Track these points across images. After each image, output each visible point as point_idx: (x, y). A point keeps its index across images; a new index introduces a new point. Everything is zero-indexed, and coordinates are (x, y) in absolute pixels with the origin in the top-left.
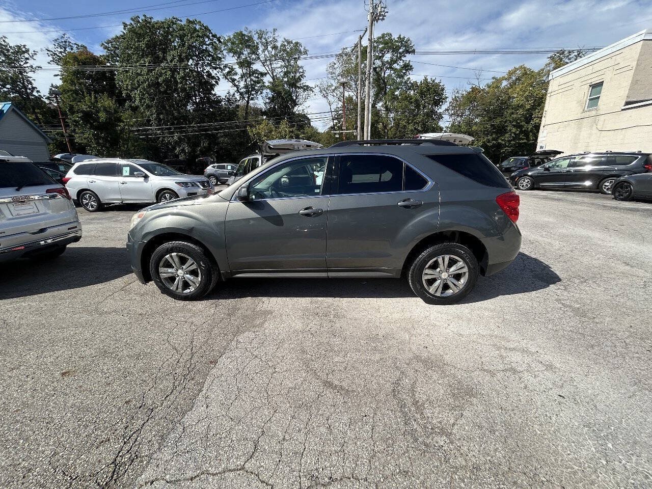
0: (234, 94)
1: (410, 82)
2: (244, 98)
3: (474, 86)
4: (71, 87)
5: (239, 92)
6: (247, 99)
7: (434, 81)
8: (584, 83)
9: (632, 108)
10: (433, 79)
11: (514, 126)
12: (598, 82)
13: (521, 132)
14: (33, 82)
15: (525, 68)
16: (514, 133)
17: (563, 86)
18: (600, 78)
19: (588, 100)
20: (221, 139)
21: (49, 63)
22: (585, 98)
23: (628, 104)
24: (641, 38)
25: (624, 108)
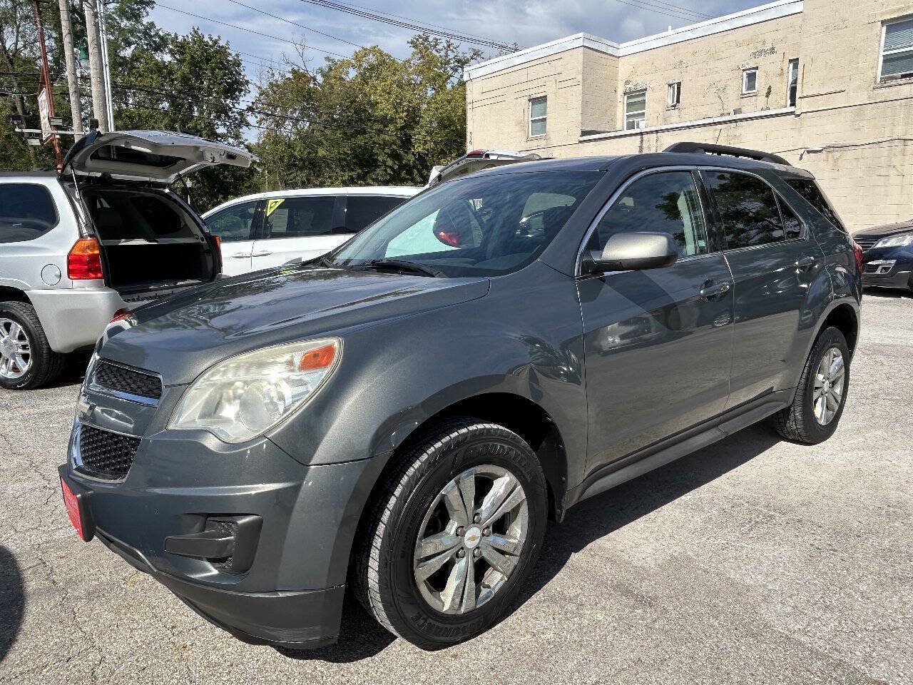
1: (157, 34)
3: (296, 68)
7: (216, 42)
8: (520, 94)
9: (590, 141)
10: (215, 38)
11: (389, 156)
12: (539, 96)
13: (402, 167)
15: (381, 53)
16: (392, 168)
17: (489, 95)
18: (542, 89)
19: (530, 122)
22: (526, 118)
23: (584, 133)
24: (580, 43)
25: (581, 139)
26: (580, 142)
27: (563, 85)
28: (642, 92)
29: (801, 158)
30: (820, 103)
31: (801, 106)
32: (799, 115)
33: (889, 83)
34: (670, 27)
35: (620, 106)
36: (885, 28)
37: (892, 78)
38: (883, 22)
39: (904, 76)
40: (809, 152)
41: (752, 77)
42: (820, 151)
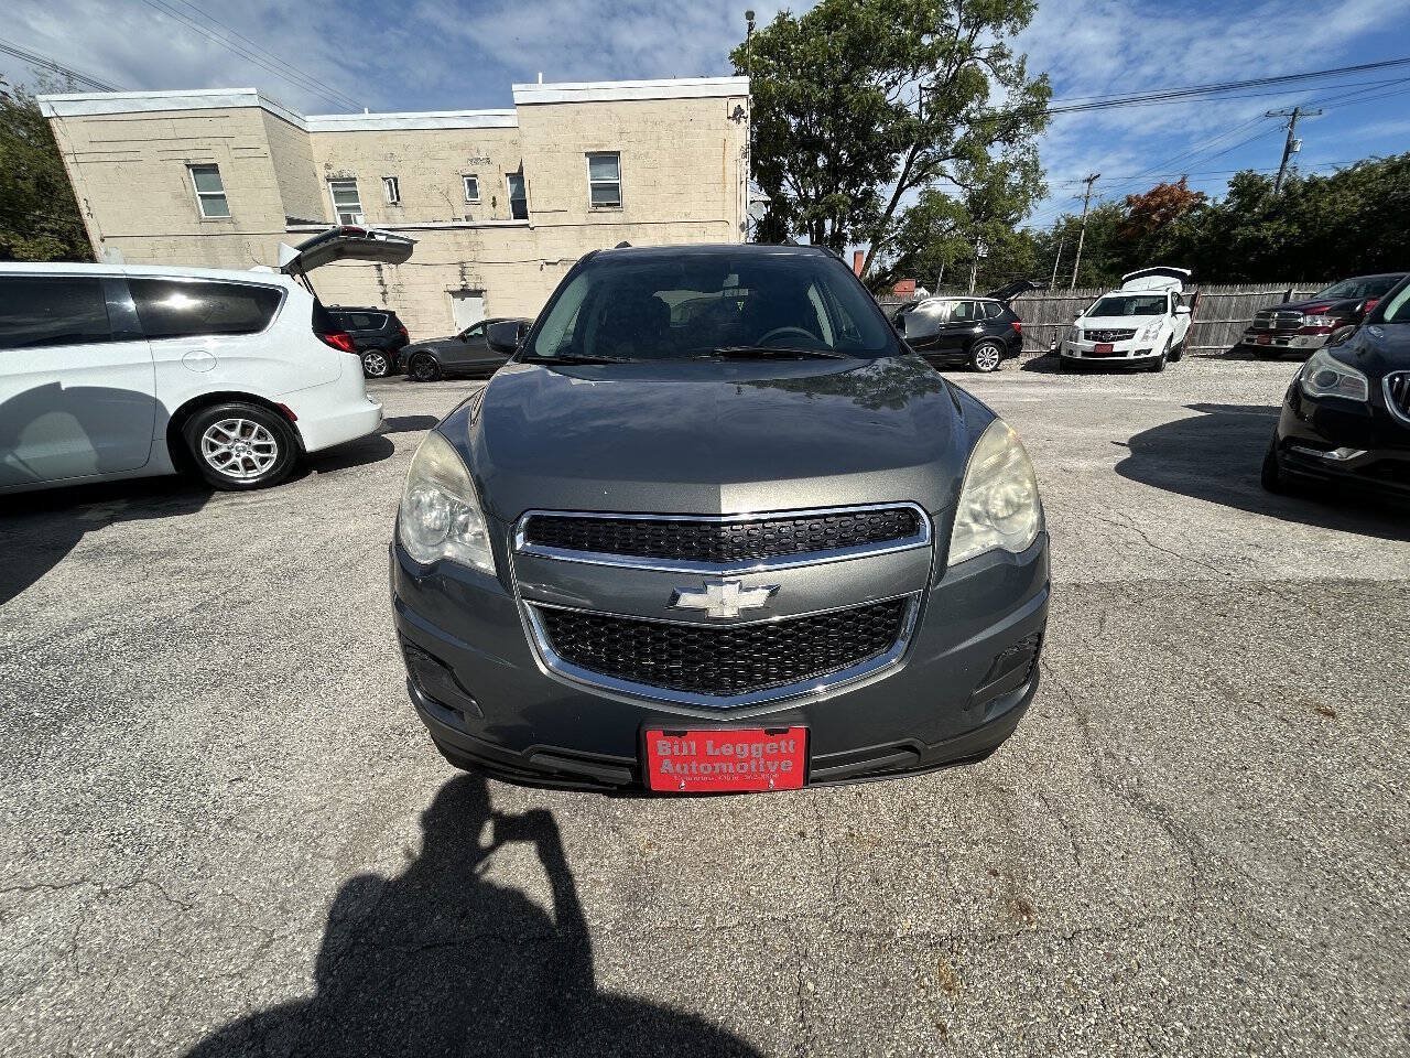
8: (170, 156)
12: (202, 162)
17: (105, 147)
18: (205, 154)
19: (199, 197)
22: (189, 190)
23: (291, 221)
24: (255, 101)
25: (290, 228)
26: (289, 232)
27: (240, 153)
28: (351, 182)
29: (541, 269)
30: (549, 219)
31: (532, 220)
32: (532, 229)
33: (600, 209)
34: (366, 110)
35: (324, 193)
36: (588, 159)
37: (601, 206)
38: (586, 154)
39: (608, 205)
40: (547, 264)
41: (472, 185)
42: (556, 264)
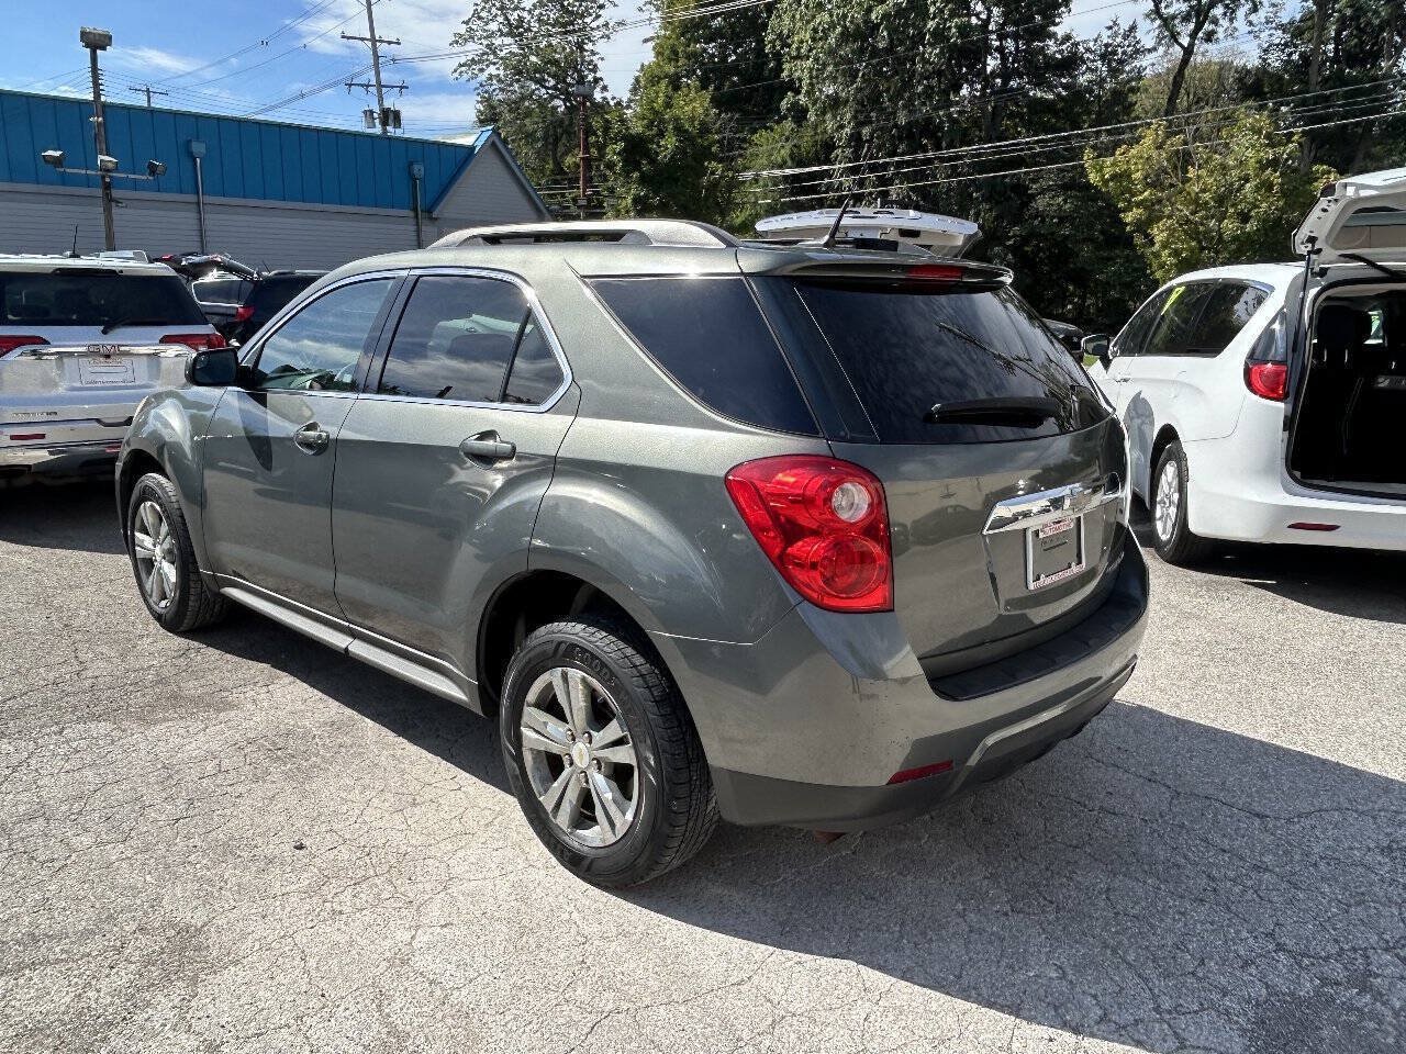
0: (1133, 28)
2: (1174, 37)
4: (666, 69)
5: (1160, 16)
6: (1185, 41)
14: (600, 63)
20: (1041, 203)
21: (640, 10)
